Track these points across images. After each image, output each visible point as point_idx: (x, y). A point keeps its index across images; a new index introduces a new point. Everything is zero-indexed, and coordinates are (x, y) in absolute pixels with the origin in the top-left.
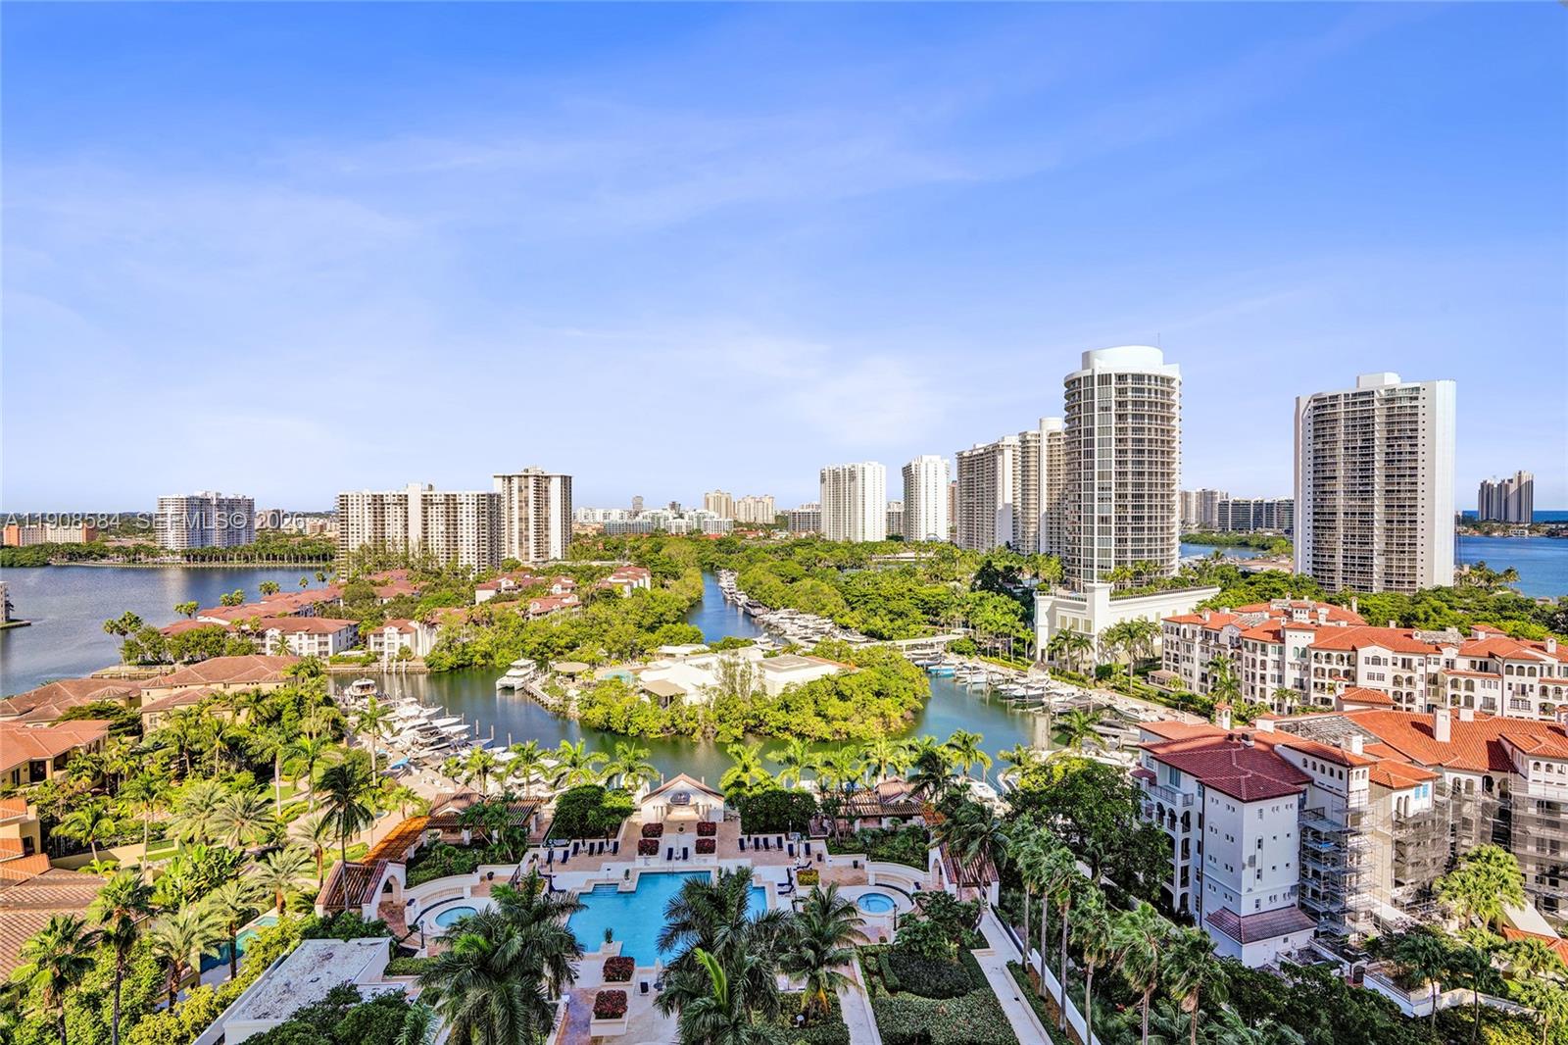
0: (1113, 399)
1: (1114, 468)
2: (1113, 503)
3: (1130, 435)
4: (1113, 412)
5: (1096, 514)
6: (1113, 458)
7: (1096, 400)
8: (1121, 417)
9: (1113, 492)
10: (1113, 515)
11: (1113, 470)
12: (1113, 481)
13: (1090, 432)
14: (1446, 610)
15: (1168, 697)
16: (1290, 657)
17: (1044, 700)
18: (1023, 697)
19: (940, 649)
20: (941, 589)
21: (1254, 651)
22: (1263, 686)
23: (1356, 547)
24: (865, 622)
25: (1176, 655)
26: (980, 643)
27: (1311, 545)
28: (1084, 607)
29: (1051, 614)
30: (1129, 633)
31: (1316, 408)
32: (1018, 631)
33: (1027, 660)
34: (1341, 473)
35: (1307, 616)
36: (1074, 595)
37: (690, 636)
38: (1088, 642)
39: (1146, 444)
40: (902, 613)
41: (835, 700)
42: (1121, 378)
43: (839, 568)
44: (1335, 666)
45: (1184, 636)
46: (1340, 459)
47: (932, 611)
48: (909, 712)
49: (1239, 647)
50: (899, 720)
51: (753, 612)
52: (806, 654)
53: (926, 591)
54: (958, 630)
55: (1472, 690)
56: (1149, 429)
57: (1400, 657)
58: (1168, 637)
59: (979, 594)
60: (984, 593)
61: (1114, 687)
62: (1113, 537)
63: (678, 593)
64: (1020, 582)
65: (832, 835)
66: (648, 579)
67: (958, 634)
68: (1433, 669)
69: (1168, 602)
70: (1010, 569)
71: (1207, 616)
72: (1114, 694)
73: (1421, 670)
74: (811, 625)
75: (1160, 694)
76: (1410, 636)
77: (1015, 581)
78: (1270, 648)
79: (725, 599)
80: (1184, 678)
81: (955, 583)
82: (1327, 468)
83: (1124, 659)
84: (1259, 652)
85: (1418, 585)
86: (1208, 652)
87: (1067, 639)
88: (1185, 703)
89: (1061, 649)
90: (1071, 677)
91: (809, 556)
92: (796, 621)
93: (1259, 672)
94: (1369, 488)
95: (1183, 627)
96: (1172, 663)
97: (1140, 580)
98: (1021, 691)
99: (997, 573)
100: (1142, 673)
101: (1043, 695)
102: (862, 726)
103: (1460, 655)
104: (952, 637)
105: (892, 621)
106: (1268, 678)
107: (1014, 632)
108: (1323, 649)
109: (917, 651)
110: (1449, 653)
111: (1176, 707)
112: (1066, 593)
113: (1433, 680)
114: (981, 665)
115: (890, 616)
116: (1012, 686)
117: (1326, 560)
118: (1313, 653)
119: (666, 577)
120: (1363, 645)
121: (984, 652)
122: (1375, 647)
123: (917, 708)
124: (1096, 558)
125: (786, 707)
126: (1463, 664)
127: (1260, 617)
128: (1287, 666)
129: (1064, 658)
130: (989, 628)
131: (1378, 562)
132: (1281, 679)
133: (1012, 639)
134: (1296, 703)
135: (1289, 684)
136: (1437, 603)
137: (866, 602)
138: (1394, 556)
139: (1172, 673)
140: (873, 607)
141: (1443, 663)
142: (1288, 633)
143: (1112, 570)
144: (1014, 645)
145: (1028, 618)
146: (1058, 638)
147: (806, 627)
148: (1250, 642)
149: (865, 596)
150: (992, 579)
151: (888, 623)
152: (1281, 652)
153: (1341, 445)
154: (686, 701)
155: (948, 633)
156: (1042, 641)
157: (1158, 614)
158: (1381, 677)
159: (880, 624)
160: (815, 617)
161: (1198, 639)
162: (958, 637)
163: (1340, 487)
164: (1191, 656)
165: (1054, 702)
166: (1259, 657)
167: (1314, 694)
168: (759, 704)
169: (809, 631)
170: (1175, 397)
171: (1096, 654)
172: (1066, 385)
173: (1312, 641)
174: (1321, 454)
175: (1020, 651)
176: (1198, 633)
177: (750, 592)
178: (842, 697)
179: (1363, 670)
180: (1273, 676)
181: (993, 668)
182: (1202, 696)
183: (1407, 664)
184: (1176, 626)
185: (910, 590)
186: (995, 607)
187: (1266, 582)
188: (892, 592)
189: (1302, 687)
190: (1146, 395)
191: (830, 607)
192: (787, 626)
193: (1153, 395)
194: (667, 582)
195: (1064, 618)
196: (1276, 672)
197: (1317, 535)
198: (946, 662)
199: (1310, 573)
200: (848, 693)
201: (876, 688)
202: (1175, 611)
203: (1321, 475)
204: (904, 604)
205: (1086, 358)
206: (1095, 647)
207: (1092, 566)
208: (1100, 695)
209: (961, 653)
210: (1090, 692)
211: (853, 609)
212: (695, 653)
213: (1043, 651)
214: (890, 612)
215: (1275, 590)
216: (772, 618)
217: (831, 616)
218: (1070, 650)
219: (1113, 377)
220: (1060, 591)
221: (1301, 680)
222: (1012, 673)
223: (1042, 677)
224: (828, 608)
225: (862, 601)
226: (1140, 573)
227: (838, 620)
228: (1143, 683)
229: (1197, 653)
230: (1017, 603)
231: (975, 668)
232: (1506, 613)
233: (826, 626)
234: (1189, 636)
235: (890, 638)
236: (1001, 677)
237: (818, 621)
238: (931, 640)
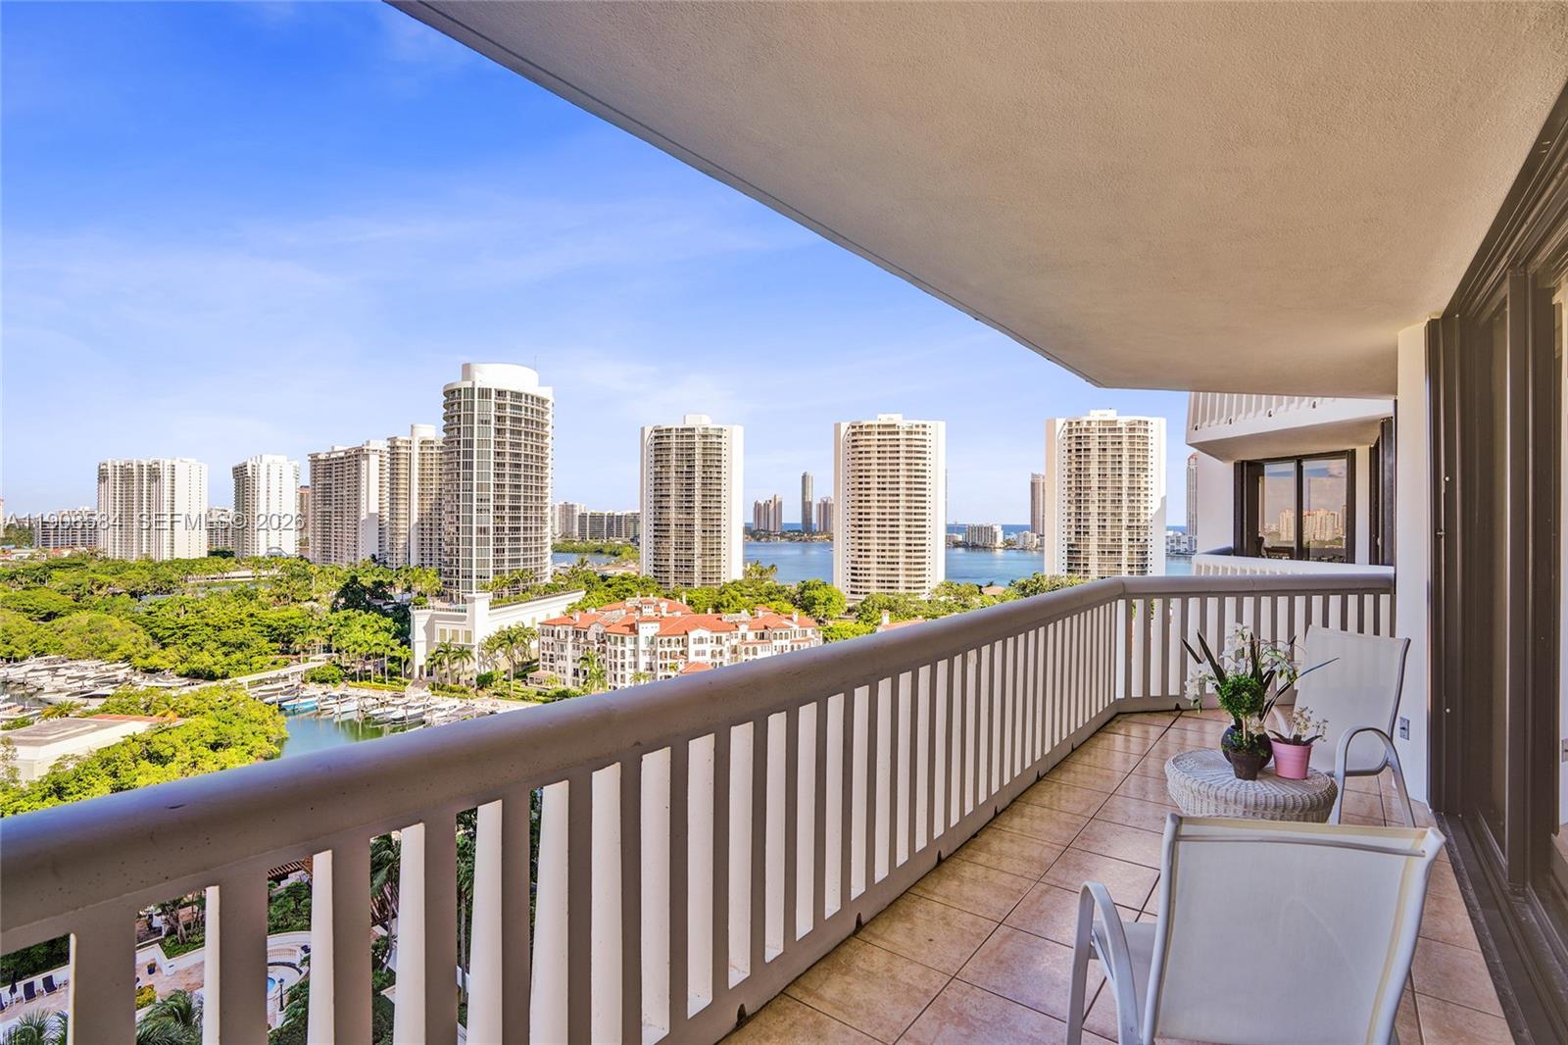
0: (493, 413)
1: (492, 480)
2: (491, 514)
3: (507, 449)
4: (492, 426)
5: (475, 525)
6: (492, 471)
7: (476, 413)
8: (498, 431)
9: (491, 503)
10: (491, 526)
11: (492, 482)
12: (491, 493)
13: (470, 443)
14: (739, 598)
15: (545, 695)
16: (643, 645)
17: (424, 717)
18: (403, 718)
19: (295, 681)
20: (293, 610)
21: (616, 644)
22: (623, 673)
23: (683, 552)
24: (184, 660)
25: (552, 655)
26: (347, 668)
27: (652, 551)
28: (464, 619)
29: (429, 629)
30: (509, 639)
31: (656, 437)
32: (392, 650)
33: (403, 679)
34: (673, 492)
35: (652, 610)
36: (454, 607)
38: (469, 652)
39: (523, 458)
40: (242, 644)
41: (145, 764)
42: (500, 393)
43: (133, 594)
44: (674, 649)
45: (559, 637)
46: (673, 481)
47: (284, 641)
49: (604, 642)
52: (89, 714)
53: (274, 615)
54: (316, 657)
55: (756, 654)
56: (526, 445)
57: (715, 635)
58: (543, 639)
59: (342, 613)
60: (350, 612)
61: (495, 694)
62: (491, 547)
64: (391, 597)
65: (172, 932)
67: (318, 661)
68: (734, 642)
69: (555, 604)
70: (378, 584)
71: (577, 616)
72: (496, 701)
73: (727, 644)
75: (539, 694)
76: (720, 619)
77: (384, 596)
78: (627, 639)
80: (559, 675)
81: (312, 603)
82: (665, 487)
83: (504, 664)
84: (619, 644)
85: (722, 580)
86: (578, 649)
87: (447, 652)
88: (561, 699)
89: (440, 663)
90: (452, 691)
91: (78, 581)
93: (619, 661)
94: (691, 505)
95: (557, 628)
96: (548, 663)
97: (515, 588)
98: (399, 713)
99: (365, 589)
100: (522, 677)
101: (423, 713)
103: (750, 629)
104: (310, 665)
105: (226, 655)
106: (627, 666)
107: (388, 652)
108: (665, 636)
109: (265, 687)
110: (743, 629)
112: (446, 605)
113: (735, 651)
114: (350, 691)
115: (225, 649)
116: (388, 709)
117: (663, 563)
118: (659, 640)
120: (691, 630)
121: (353, 677)
122: (699, 630)
124: (474, 569)
126: (751, 636)
127: (618, 614)
128: (641, 653)
129: (444, 671)
130: (359, 650)
131: (698, 563)
132: (636, 665)
133: (386, 659)
135: (642, 667)
136: (734, 593)
137: (185, 636)
138: (707, 558)
139: (549, 672)
140: (198, 640)
141: (740, 637)
142: (641, 625)
143: (491, 580)
144: (387, 665)
145: (404, 636)
146: (437, 652)
148: (613, 636)
149: (183, 627)
150: (354, 596)
151: (221, 658)
152: (636, 642)
153: (673, 469)
155: (306, 660)
156: (420, 655)
157: (534, 619)
158: (704, 653)
159: (208, 661)
160: (98, 662)
161: (571, 638)
162: (319, 664)
163: (672, 504)
164: (564, 654)
165: (436, 719)
166: (620, 648)
167: (660, 674)
169: (89, 683)
170: (548, 417)
171: (476, 663)
172: (445, 394)
173: (657, 630)
174: (659, 475)
175: (395, 670)
176: (570, 633)
178: (156, 758)
179: (693, 648)
180: (630, 663)
181: (365, 693)
182: (574, 689)
183: (719, 641)
184: (552, 628)
185: (252, 615)
186: (363, 626)
187: (621, 584)
188: (226, 620)
189: (651, 669)
190: (523, 412)
191: (126, 647)
193: (529, 413)
195: (443, 632)
196: (632, 659)
197: (656, 543)
198: (305, 694)
199: (652, 574)
200: (169, 752)
201: (211, 738)
202: (548, 615)
203: (659, 493)
204: (242, 634)
205: (467, 370)
206: (476, 656)
207: (470, 577)
208: (483, 703)
209: (322, 682)
210: (471, 702)
211: (164, 646)
213: (421, 667)
214: (224, 644)
215: (627, 590)
216: (13, 672)
217: (127, 658)
218: (450, 663)
219: (493, 392)
220: (438, 603)
221: (651, 663)
222: (388, 695)
223: (421, 695)
224: (120, 648)
225: (179, 634)
226: (517, 581)
227: (139, 662)
228: (523, 685)
229: (569, 651)
230: (389, 620)
231: (342, 696)
232: (772, 597)
233: (117, 672)
234: (562, 636)
235: (225, 676)
236: (375, 701)
237: (103, 668)
238: (283, 672)
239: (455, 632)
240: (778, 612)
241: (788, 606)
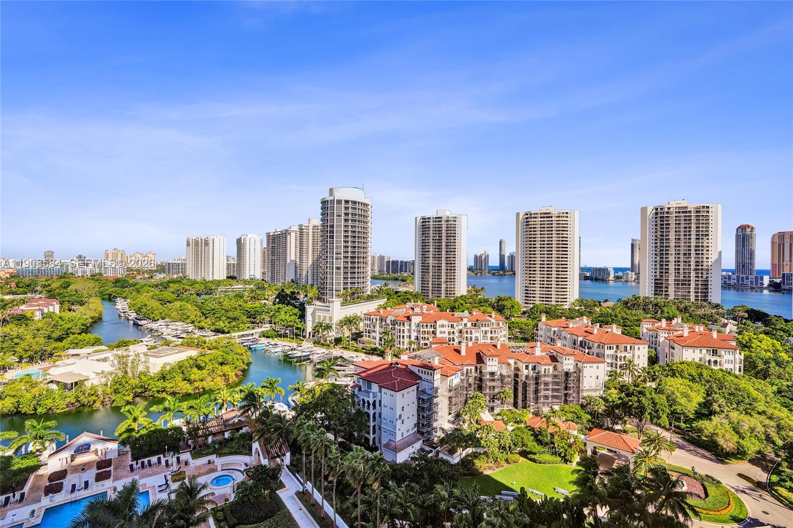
0: (343, 211)
1: (343, 244)
2: (342, 261)
3: (350, 229)
4: (343, 218)
5: (334, 266)
6: (342, 240)
7: (335, 211)
8: (346, 220)
9: (342, 255)
10: (342, 266)
12: (342, 250)
13: (332, 226)
14: (464, 304)
15: (366, 350)
16: (413, 327)
17: (310, 357)
18: (300, 357)
19: (256, 336)
20: (257, 304)
21: (400, 326)
22: (403, 340)
23: (436, 280)
24: (213, 324)
25: (369, 330)
26: (278, 331)
27: (420, 279)
28: (329, 310)
29: (313, 314)
30: (349, 321)
31: (423, 222)
32: (297, 324)
33: (302, 338)
34: (431, 250)
35: (419, 309)
36: (324, 305)
37: (92, 341)
38: (331, 327)
39: (357, 233)
40: (236, 318)
41: (195, 370)
42: (347, 202)
43: (198, 295)
44: (429, 329)
46: (431, 244)
47: (253, 317)
48: (240, 372)
49: (394, 325)
50: (234, 377)
51: (140, 323)
52: (176, 346)
53: (249, 305)
55: (472, 334)
56: (358, 227)
57: (450, 324)
58: (366, 322)
59: (277, 306)
60: (280, 306)
61: (343, 347)
62: (342, 276)
63: (83, 314)
64: (298, 299)
65: (195, 448)
66: (57, 307)
67: (266, 327)
68: (460, 327)
69: (365, 306)
70: (293, 293)
71: (382, 311)
72: (343, 351)
73: (457, 328)
74: (180, 328)
75: (363, 349)
76: (453, 315)
77: (296, 299)
78: (406, 323)
79: (120, 316)
80: (373, 340)
81: (265, 301)
82: (427, 247)
83: (347, 333)
84: (402, 326)
85: (456, 295)
86: (382, 328)
87: (321, 326)
88: (373, 352)
89: (318, 331)
90: (323, 345)
91: (178, 288)
92: (170, 326)
93: (402, 335)
94: (441, 256)
95: (372, 317)
96: (367, 334)
97: (353, 296)
98: (299, 354)
99: (287, 295)
100: (355, 339)
101: (310, 355)
102: (212, 383)
103: (469, 321)
104: (263, 329)
106: (405, 337)
107: (295, 324)
108: (425, 323)
109: (244, 338)
110: (465, 321)
111: (369, 354)
112: (321, 304)
113: (461, 332)
114: (279, 342)
115: (229, 320)
116: (294, 352)
117: (426, 285)
118: (422, 324)
119: (73, 304)
120: (438, 320)
121: (280, 336)
122: (442, 321)
123: (244, 369)
124: (334, 287)
125: (164, 378)
126: (469, 325)
127: (401, 311)
128: (412, 331)
129: (320, 335)
130: (283, 323)
131: (443, 286)
132: (410, 337)
133: (294, 328)
134: (415, 347)
135: (413, 338)
136: (462, 302)
137: (214, 313)
138: (448, 283)
139: (368, 338)
140: (219, 315)
141: (463, 325)
143: (342, 292)
144: (295, 331)
145: (302, 317)
146: (317, 326)
147: (177, 330)
148: (399, 322)
149: (214, 310)
150: (283, 298)
151: (227, 324)
152: (410, 325)
153: (431, 238)
154: (88, 384)
155: (261, 327)
156: (309, 328)
157: (361, 312)
158: (444, 333)
159: (222, 325)
160: (182, 323)
161: (378, 322)
162: (267, 329)
163: (431, 256)
164: (375, 330)
165: (315, 358)
166: (402, 328)
167: (422, 342)
168: (144, 379)
169: (178, 332)
170: (369, 213)
171: (334, 332)
172: (322, 203)
173: (421, 320)
174: (424, 241)
175: (298, 334)
176: (378, 319)
177: (138, 311)
178: (200, 368)
179: (439, 330)
180: (407, 336)
181: (285, 343)
182: (380, 347)
183: (452, 326)
184: (369, 317)
185: (240, 306)
186: (286, 312)
187: (405, 296)
188: (230, 307)
189: (417, 339)
190: (357, 211)
191: (192, 317)
192: (164, 330)
193: (360, 211)
194: (73, 307)
195: (319, 316)
196: (408, 334)
197: (423, 275)
198: (260, 342)
199: (420, 291)
200: (203, 365)
201: (220, 360)
202: (368, 310)
203: (424, 250)
204: (237, 313)
205: (331, 191)
206: (334, 329)
207: (332, 291)
208: (337, 352)
209: (268, 337)
210: (332, 351)
211: (206, 318)
212: (96, 352)
213: (310, 333)
214: (229, 318)
215: (408, 299)
216: (154, 326)
217: (193, 322)
218: (322, 331)
219: (343, 201)
220: (318, 303)
221: (417, 336)
222: (294, 345)
223: (309, 346)
224: (190, 318)
225: (212, 313)
226: (354, 293)
227: (197, 324)
228: (356, 344)
229: (378, 328)
230: (297, 310)
231: (275, 344)
232: (481, 304)
233: (189, 328)
234: (374, 321)
235: (229, 332)
236: (289, 348)
237: (184, 326)
238: (251, 332)
239: (325, 317)
240: (484, 312)
241: (489, 309)
